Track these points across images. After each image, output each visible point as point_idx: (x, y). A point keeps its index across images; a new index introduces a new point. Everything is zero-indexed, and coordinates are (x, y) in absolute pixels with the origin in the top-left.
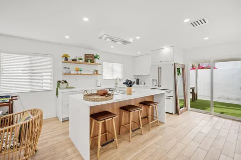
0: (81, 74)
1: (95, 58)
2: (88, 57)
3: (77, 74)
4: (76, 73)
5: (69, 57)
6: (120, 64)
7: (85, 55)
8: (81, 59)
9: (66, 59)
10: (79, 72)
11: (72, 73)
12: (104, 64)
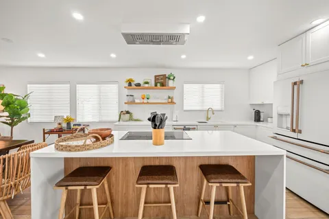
0: (148, 103)
1: (169, 79)
2: (158, 79)
3: (143, 103)
4: (142, 101)
5: (134, 81)
6: (218, 86)
7: (156, 76)
8: (147, 83)
9: (130, 84)
10: (145, 101)
11: (137, 101)
12: (186, 86)
